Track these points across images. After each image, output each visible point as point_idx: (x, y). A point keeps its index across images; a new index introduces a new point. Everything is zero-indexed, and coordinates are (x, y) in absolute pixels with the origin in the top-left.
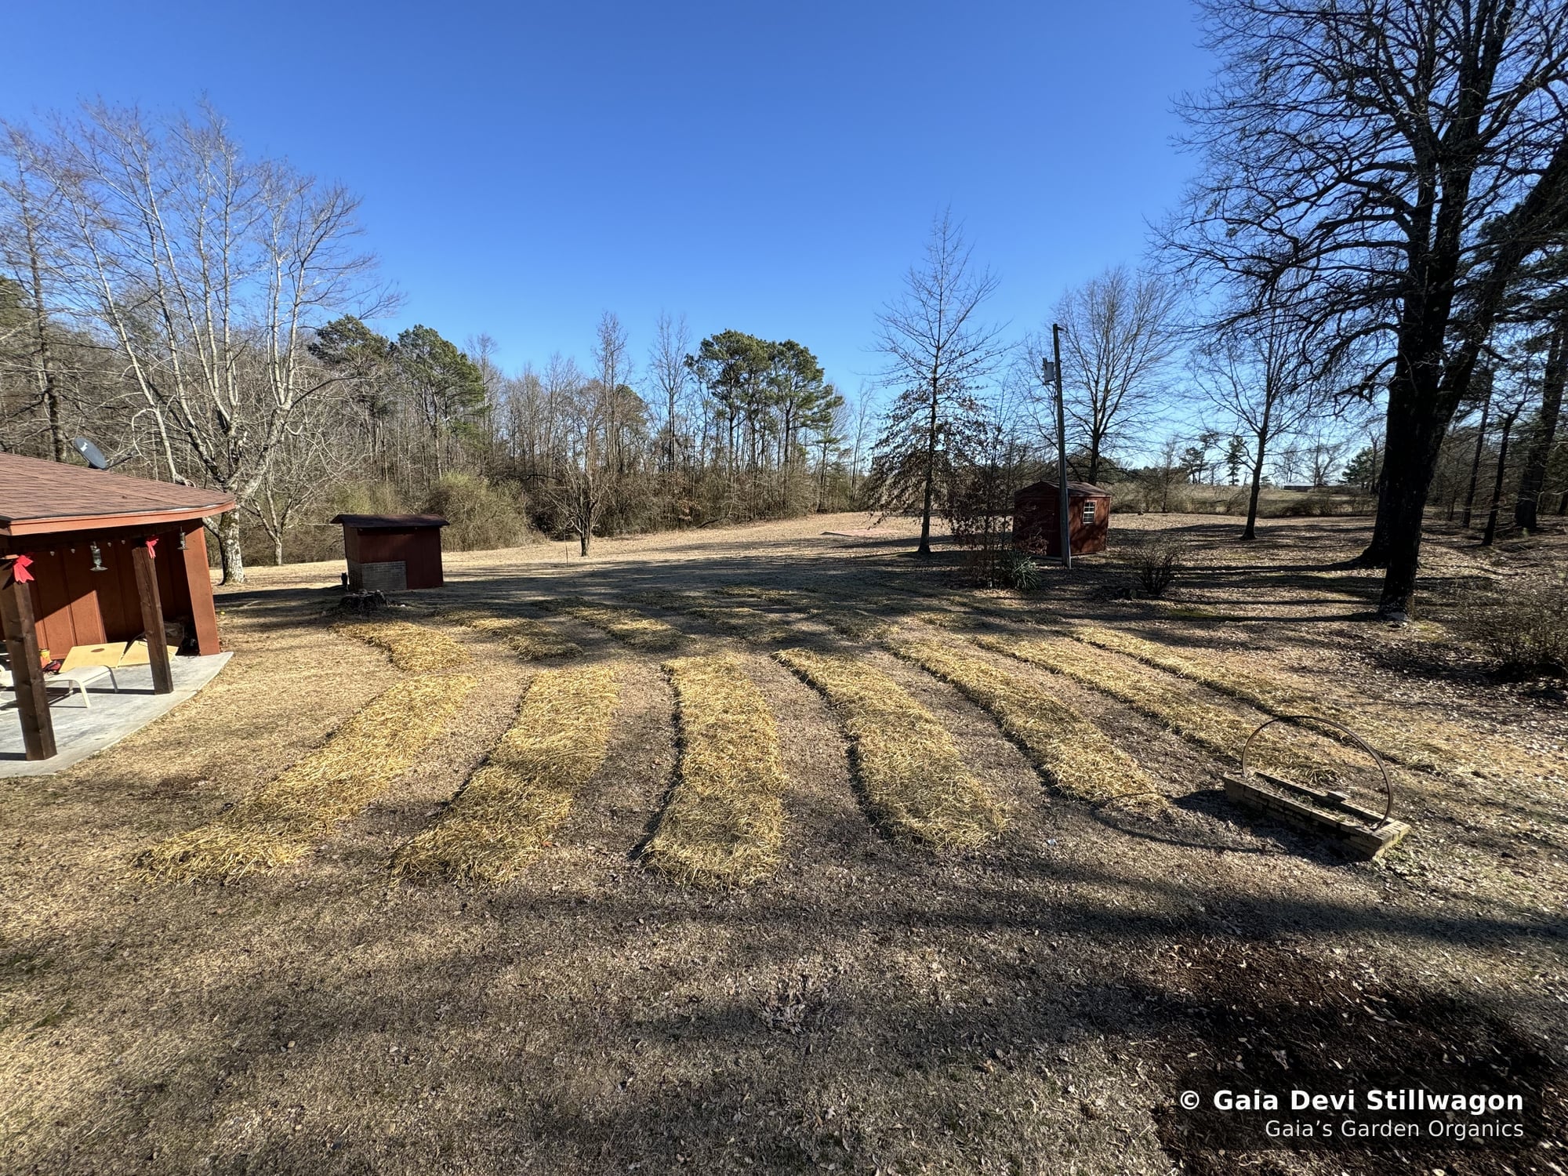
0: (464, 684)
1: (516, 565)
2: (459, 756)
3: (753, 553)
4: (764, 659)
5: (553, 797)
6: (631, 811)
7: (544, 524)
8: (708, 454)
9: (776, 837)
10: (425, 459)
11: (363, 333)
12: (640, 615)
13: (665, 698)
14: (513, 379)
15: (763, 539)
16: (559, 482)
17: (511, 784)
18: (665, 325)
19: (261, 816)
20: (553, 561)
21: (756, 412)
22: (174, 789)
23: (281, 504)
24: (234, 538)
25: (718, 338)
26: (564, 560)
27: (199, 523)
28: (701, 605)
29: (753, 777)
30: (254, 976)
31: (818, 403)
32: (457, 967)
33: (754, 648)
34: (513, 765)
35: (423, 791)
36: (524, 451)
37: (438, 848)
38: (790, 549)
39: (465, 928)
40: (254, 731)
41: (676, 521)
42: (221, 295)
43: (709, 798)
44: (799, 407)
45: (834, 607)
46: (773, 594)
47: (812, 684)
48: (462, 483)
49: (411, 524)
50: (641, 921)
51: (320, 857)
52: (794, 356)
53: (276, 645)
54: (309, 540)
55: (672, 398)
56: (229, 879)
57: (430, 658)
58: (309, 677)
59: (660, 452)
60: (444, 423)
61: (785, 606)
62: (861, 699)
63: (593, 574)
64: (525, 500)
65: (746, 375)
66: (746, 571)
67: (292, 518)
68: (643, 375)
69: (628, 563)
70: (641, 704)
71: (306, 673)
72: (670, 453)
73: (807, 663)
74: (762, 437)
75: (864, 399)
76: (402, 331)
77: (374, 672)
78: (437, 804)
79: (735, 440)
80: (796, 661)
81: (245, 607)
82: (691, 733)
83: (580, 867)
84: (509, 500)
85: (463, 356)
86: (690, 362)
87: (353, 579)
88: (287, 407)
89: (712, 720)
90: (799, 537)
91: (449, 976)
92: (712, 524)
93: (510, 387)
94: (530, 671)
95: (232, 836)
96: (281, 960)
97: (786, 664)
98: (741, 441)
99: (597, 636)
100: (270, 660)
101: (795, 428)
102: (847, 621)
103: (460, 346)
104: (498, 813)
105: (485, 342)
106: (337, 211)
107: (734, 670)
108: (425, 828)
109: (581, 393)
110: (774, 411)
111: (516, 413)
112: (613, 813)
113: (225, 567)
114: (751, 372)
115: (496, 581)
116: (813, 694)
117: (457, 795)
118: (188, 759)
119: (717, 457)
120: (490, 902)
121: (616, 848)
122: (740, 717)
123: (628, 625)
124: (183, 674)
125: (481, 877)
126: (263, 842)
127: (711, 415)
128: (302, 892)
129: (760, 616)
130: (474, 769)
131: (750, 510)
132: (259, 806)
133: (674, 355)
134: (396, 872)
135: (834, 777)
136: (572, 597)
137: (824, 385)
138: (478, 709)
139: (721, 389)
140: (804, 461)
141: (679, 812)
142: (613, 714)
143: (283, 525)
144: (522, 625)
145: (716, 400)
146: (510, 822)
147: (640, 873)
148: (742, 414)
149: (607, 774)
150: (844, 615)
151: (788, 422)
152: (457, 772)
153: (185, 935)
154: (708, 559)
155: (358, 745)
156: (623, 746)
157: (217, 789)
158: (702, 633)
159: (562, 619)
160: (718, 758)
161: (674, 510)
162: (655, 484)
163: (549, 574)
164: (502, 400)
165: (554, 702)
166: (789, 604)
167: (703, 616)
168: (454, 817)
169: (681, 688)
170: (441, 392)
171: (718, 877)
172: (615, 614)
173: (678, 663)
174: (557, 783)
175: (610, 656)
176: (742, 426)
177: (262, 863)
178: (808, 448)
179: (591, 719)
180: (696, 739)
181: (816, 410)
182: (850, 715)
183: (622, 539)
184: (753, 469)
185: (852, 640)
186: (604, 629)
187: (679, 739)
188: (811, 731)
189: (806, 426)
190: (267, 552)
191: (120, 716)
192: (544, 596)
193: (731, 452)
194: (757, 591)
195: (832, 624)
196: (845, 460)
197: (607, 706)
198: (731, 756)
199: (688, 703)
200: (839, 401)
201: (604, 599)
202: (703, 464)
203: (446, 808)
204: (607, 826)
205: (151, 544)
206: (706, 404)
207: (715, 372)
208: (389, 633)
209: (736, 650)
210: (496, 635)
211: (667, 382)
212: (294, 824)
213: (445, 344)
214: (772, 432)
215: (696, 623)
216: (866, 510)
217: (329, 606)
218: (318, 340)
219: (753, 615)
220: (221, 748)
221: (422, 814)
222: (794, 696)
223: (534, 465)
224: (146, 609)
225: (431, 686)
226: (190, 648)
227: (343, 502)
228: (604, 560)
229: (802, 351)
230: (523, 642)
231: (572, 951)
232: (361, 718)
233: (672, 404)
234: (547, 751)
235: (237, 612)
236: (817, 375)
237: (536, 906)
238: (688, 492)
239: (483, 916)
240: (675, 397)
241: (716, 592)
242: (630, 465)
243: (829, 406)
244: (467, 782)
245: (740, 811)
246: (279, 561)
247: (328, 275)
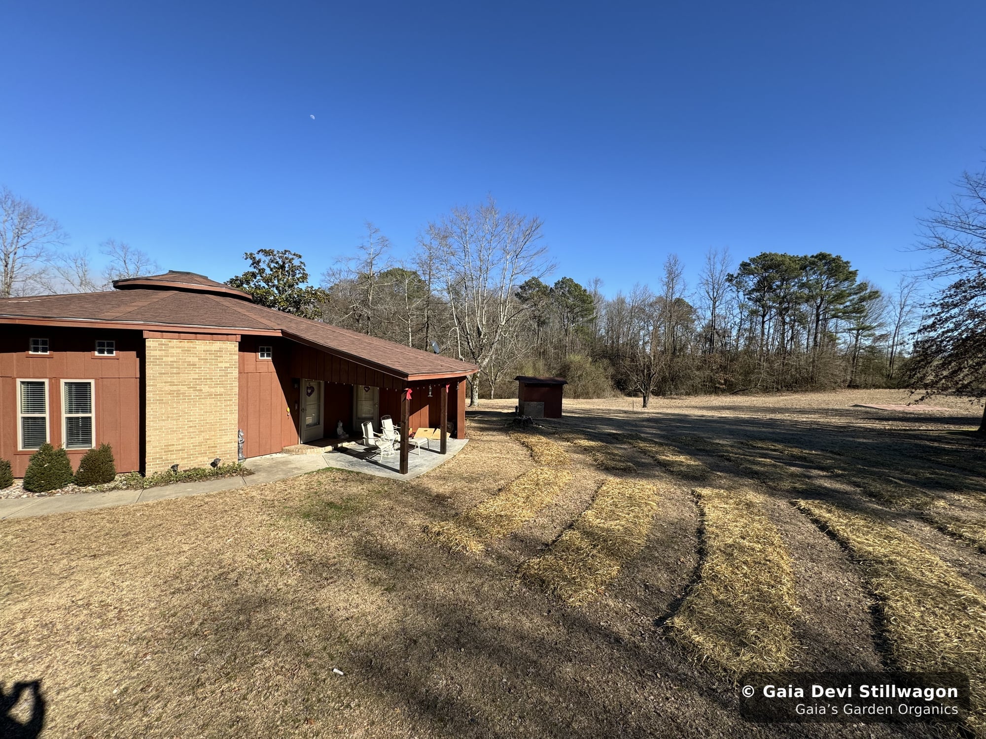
0: (565, 477)
1: (602, 410)
2: (557, 519)
3: (778, 416)
4: (783, 504)
5: (608, 562)
6: (659, 590)
7: (622, 386)
8: (742, 341)
9: (784, 658)
10: (560, 347)
11: (538, 284)
12: (679, 452)
13: (692, 515)
14: (611, 300)
15: (789, 406)
16: (632, 361)
17: (584, 545)
18: (712, 257)
19: (468, 523)
20: (624, 409)
21: (787, 309)
22: (440, 499)
23: (496, 369)
24: (476, 385)
25: (754, 259)
26: (631, 409)
27: (465, 378)
28: (727, 451)
29: (763, 597)
30: (454, 605)
31: (851, 298)
32: (540, 644)
33: (773, 492)
34: (588, 533)
35: (537, 533)
36: (613, 341)
37: (540, 570)
38: (817, 416)
39: (548, 626)
40: (471, 479)
41: (713, 389)
42: (485, 275)
43: (722, 602)
44: (830, 302)
45: (860, 471)
46: (796, 451)
47: (832, 535)
48: (578, 360)
49: (549, 382)
50: (659, 675)
51: (487, 553)
52: (825, 264)
53: (485, 439)
54: (505, 387)
55: (714, 303)
56: (452, 551)
57: (550, 458)
58: (495, 457)
59: (703, 340)
60: (572, 327)
61: (807, 463)
62: (890, 562)
63: (649, 420)
64: (611, 371)
65: (778, 283)
66: (771, 430)
67: (499, 377)
68: (694, 291)
69: (678, 415)
70: (673, 514)
71: (495, 455)
72: (711, 341)
73: (828, 515)
74: (792, 327)
75: (906, 291)
76: (556, 281)
77: (523, 460)
78: (543, 544)
79: (766, 331)
80: (817, 511)
81: (476, 418)
82: (712, 546)
83: (620, 616)
84: (602, 370)
85: (585, 291)
86: (730, 278)
87: (520, 408)
88: (503, 324)
89: (730, 541)
90: (826, 407)
91: (537, 651)
92: (744, 391)
93: (609, 305)
94: (602, 476)
95: (456, 530)
96: (465, 602)
97: (806, 512)
98: (772, 331)
99: (646, 461)
100: (481, 445)
101: (825, 320)
102: (877, 486)
103: (584, 285)
104: (574, 561)
105: (596, 282)
107: (753, 506)
108: (536, 555)
109: (651, 305)
110: (804, 307)
111: (611, 320)
112: (646, 587)
113: (472, 399)
114: (783, 280)
115: (590, 418)
116: (833, 545)
117: (554, 542)
118: (446, 487)
119: (750, 344)
120: (563, 615)
121: (645, 612)
122: (755, 545)
123: (670, 457)
124: (450, 446)
125: (560, 597)
126: (466, 537)
127: (746, 314)
128: (477, 569)
129: (782, 468)
130: (565, 529)
131: (777, 383)
132: (467, 518)
133: (718, 275)
134: (519, 576)
135: (854, 627)
136: (633, 433)
137: (858, 283)
138: (571, 493)
139: (755, 295)
140: (834, 345)
141: (696, 604)
142: (653, 517)
143: (495, 380)
144: (601, 446)
145: (750, 303)
146: (580, 570)
147: (661, 638)
148: (774, 311)
149: (644, 557)
150: (874, 480)
151: (818, 315)
152: (555, 528)
153: (433, 571)
154: (738, 418)
155: (511, 498)
156: (658, 541)
157: (454, 504)
158: (727, 472)
159: (626, 447)
160: (733, 572)
161: (712, 380)
162: (697, 362)
163: (620, 417)
164: (603, 313)
165: (615, 499)
166: (812, 462)
167: (729, 460)
168: (551, 555)
169: (706, 510)
170: (571, 311)
171: (725, 670)
172: (661, 449)
173: (705, 491)
174: (612, 552)
175: (654, 476)
176: (773, 320)
177: (464, 547)
178: (839, 335)
179: (637, 517)
180: (714, 553)
181: (848, 304)
182: (877, 574)
183: (672, 398)
184: (782, 350)
185: (882, 504)
186: (653, 457)
187: (701, 548)
188: (829, 576)
189: (838, 317)
190: (488, 393)
191: (428, 461)
192: (616, 430)
193: (762, 340)
194: (779, 447)
195: (859, 486)
196: (882, 344)
197: (649, 511)
198: (745, 575)
199: (711, 523)
201: (654, 437)
202: (737, 347)
203: (548, 547)
204: (641, 593)
205: (447, 386)
206: (742, 307)
207: (751, 284)
208: (533, 440)
209: (756, 490)
210: (585, 450)
211: (711, 294)
212: (480, 532)
213: (576, 285)
214: (801, 323)
215: (722, 464)
216: (905, 387)
217: (508, 422)
218: (520, 290)
219: (774, 466)
220: (459, 485)
221: (535, 547)
222: (812, 541)
223: (618, 350)
224: (442, 415)
225: (548, 474)
226: (454, 436)
227: (522, 368)
228: (657, 411)
229: (834, 259)
230: (600, 456)
231: (609, 673)
232: (514, 484)
233: (714, 308)
234: (608, 530)
235: (473, 420)
237: (591, 629)
238: (723, 368)
239: (558, 622)
240: (717, 303)
241: (742, 443)
242: (681, 350)
243: (862, 299)
244: (559, 536)
245: (749, 623)
246: (492, 397)
247: (526, 260)
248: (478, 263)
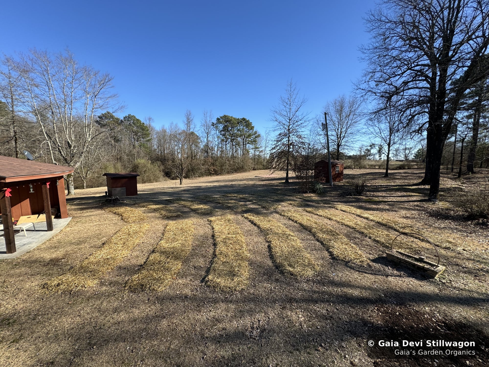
0: (146, 226)
1: (160, 188)
2: (145, 250)
3: (234, 183)
4: (240, 217)
5: (176, 263)
6: (200, 267)
7: (168, 175)
8: (219, 152)
9: (247, 274)
10: (130, 155)
11: (112, 117)
12: (200, 203)
13: (209, 230)
14: (158, 130)
15: (236, 179)
16: (173, 162)
17: (162, 259)
18: (205, 114)
19: (82, 271)
20: (172, 186)
21: (234, 139)
22: (54, 262)
23: (86, 169)
24: (71, 181)
25: (222, 117)
26: (175, 186)
27: (62, 177)
28: (219, 200)
29: (238, 255)
30: (82, 324)
31: (253, 136)
32: (148, 320)
33: (236, 213)
34: (163, 253)
35: (134, 261)
36: (162, 152)
37: (140, 280)
38: (245, 182)
39: (149, 307)
40: (79, 243)
41: (209, 173)
42: (70, 106)
43: (225, 262)
44: (247, 138)
45: (260, 200)
46: (241, 196)
47: (255, 225)
48: (143, 162)
49: (128, 176)
50: (206, 303)
51: (102, 284)
52: (245, 122)
53: (85, 215)
54: (94, 181)
55: (208, 135)
56: (73, 292)
57: (135, 218)
58: (96, 225)
59: (204, 152)
60: (137, 144)
61: (245, 200)
62: (271, 229)
63: (184, 190)
64: (162, 167)
65: (230, 128)
66: (232, 189)
67: (89, 174)
68: (199, 129)
69: (195, 187)
70: (202, 232)
71: (95, 224)
72: (207, 152)
73: (253, 218)
74: (236, 147)
75: (267, 135)
76: (124, 116)
77: (117, 223)
78: (139, 266)
79: (227, 148)
80: (250, 217)
81: (75, 203)
82: (218, 241)
83: (185, 285)
84: (157, 167)
85: (143, 123)
86: (213, 124)
87: (109, 193)
88: (89, 140)
89: (224, 237)
90: (247, 178)
91: (145, 323)
92: (221, 174)
93: (157, 133)
94: (166, 222)
95: (73, 278)
96: (90, 319)
97: (246, 218)
98: (229, 148)
99: (186, 210)
100: (84, 220)
101: (246, 144)
102: (265, 204)
103: (142, 120)
104: (158, 268)
105: (150, 119)
106: (106, 81)
107: (230, 220)
108: (135, 273)
109: (179, 134)
110: (239, 139)
111: (159, 140)
112: (195, 267)
113: (68, 190)
114: (232, 127)
115: (154, 193)
116: (256, 228)
117: (145, 262)
118: (58, 252)
119: (222, 153)
120: (157, 298)
121: (196, 279)
122: (233, 235)
123: (196, 206)
124: (56, 224)
125: (154, 289)
126: (83, 279)
127: (220, 141)
128: (97, 296)
129: (238, 203)
130: (150, 254)
131: (232, 170)
132: (82, 267)
133: (208, 123)
134: (126, 288)
135: (264, 254)
136: (178, 198)
137: (254, 131)
138: (150, 234)
139: (223, 133)
140: (249, 154)
141: (216, 267)
142: (193, 235)
143: (86, 176)
144: (163, 207)
145: (221, 136)
146: (162, 271)
147: (204, 287)
148: (229, 140)
149: (192, 255)
150: (264, 202)
151: (243, 143)
152: (144, 255)
153: (59, 311)
154: (220, 185)
155: (113, 247)
156: (197, 246)
157: (68, 262)
158: (219, 209)
159: (176, 205)
160: (227, 249)
161: (208, 170)
162: (202, 162)
163: (170, 190)
164: (155, 137)
165: (174, 232)
166: (246, 199)
167: (220, 203)
168: (144, 270)
169: (214, 226)
170: (136, 135)
171: (230, 288)
172: (192, 203)
173: (212, 219)
174: (177, 258)
175: (191, 216)
176: (229, 144)
177: (83, 286)
178: (250, 150)
179: (186, 237)
180: (220, 243)
181: (252, 139)
182: (268, 234)
183: (192, 179)
184: (233, 157)
185: (266, 210)
186: (189, 208)
187: (214, 243)
188: (256, 240)
189: (249, 143)
190: (81, 185)
191: (36, 239)
192: (171, 197)
193: (226, 152)
194: (236, 195)
195: (260, 205)
196: (261, 154)
197: (191, 233)
198: (231, 248)
199: (217, 231)
200: (259, 136)
201: (188, 198)
202: (217, 155)
203: (141, 267)
204: (193, 272)
205: (48, 184)
206: (218, 137)
207: (221, 128)
208: (122, 210)
209: (231, 214)
210: (155, 210)
211: (206, 131)
212: (93, 273)
213: (138, 120)
214: (238, 145)
215: (218, 206)
216: (269, 169)
217: (101, 202)
218: (98, 119)
219: (235, 203)
220: (69, 249)
221: (134, 269)
222: (250, 229)
223: (165, 157)
224: (45, 204)
225: (135, 227)
226: (58, 216)
227: (105, 168)
228: (188, 186)
229: (247, 121)
230: (164, 213)
231: (184, 314)
232: (113, 238)
233: (208, 137)
234: (173, 248)
235: (73, 204)
236: (252, 128)
237: (172, 299)
238: (213, 164)
239: (155, 302)
240: (209, 135)
241: (223, 196)
242: (195, 156)
243: (256, 137)
244: (148, 258)
245: (235, 266)
246: (85, 187)
247: (103, 100)
248: (63, 97)
